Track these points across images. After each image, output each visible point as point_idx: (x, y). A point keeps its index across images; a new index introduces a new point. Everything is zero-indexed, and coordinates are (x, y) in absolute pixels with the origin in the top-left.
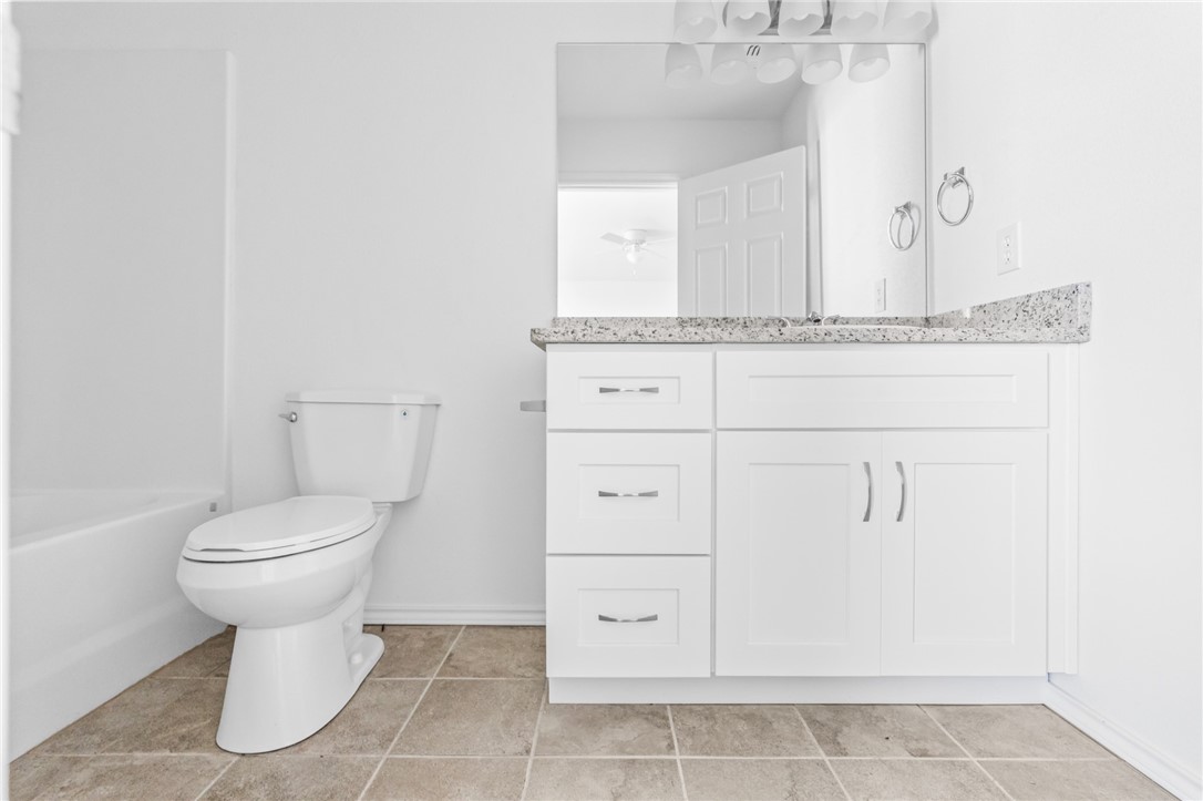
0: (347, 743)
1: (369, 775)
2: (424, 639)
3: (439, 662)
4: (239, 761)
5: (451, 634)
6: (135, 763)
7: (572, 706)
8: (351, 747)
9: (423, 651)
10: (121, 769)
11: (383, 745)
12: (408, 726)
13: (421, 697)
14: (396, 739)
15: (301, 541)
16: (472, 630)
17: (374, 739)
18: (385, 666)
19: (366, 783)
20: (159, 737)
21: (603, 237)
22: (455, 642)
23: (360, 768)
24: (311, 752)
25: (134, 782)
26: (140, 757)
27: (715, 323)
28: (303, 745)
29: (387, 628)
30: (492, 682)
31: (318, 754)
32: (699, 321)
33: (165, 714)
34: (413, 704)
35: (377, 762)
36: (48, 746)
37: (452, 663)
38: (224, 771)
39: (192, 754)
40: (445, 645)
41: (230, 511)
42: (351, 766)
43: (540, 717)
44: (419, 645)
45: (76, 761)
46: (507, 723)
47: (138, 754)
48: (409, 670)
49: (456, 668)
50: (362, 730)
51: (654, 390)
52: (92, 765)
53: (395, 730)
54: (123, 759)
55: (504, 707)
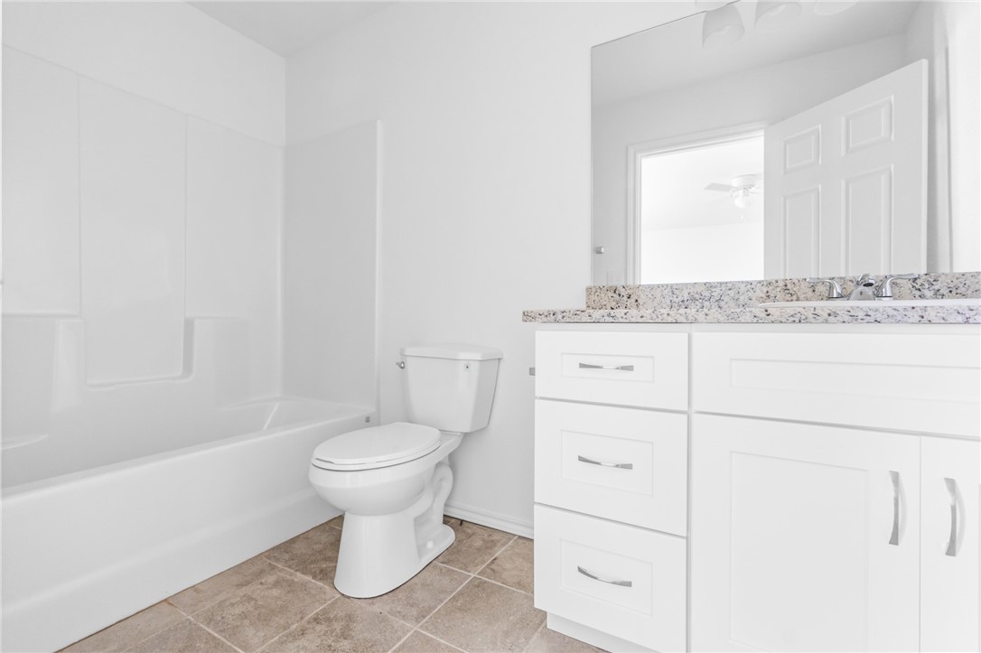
0: (399, 609)
1: (399, 639)
2: (484, 540)
3: (484, 562)
4: (339, 598)
5: (504, 540)
6: (296, 580)
7: (565, 636)
8: (400, 612)
9: (479, 550)
10: (287, 581)
11: (417, 620)
12: (439, 610)
13: (460, 588)
14: (428, 617)
15: (370, 462)
16: (521, 541)
17: (414, 612)
18: (450, 555)
19: (395, 645)
20: (312, 566)
21: (706, 189)
22: (504, 548)
23: (396, 632)
24: (377, 608)
25: (289, 592)
26: (299, 577)
27: (749, 286)
28: (375, 600)
29: (464, 523)
30: (513, 592)
31: (379, 610)
32: (730, 286)
33: (320, 552)
34: (452, 592)
35: (408, 631)
36: (267, 554)
37: (493, 566)
38: (329, 602)
39: (320, 584)
40: (497, 548)
41: (379, 424)
42: (393, 627)
43: (535, 637)
44: (478, 543)
45: (273, 568)
46: (507, 634)
47: (298, 574)
48: (462, 563)
49: (494, 571)
50: (411, 601)
51: (630, 368)
52: (278, 573)
53: (431, 609)
54: (291, 575)
55: (511, 618)
